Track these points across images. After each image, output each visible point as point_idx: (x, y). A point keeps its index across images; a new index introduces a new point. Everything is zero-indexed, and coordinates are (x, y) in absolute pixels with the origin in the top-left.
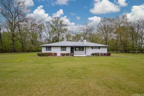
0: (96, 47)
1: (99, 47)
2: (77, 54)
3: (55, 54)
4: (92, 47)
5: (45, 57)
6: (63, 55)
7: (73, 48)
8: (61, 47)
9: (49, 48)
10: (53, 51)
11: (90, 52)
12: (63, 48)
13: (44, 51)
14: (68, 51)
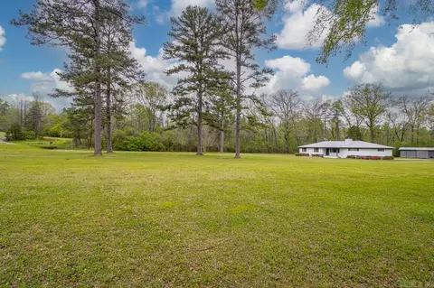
0: (354, 148)
1: (358, 149)
2: (333, 155)
3: (308, 155)
5: (300, 157)
7: (328, 150)
8: (315, 148)
9: (305, 149)
10: (308, 152)
11: (346, 154)
13: (301, 151)
14: (321, 152)
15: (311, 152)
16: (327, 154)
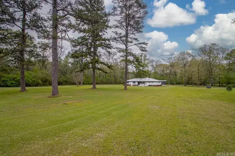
0: (151, 82)
1: (153, 82)
2: (141, 85)
3: (130, 85)
4: (149, 82)
7: (139, 83)
9: (128, 82)
11: (148, 84)
12: (134, 82)
14: (136, 83)
15: (132, 84)
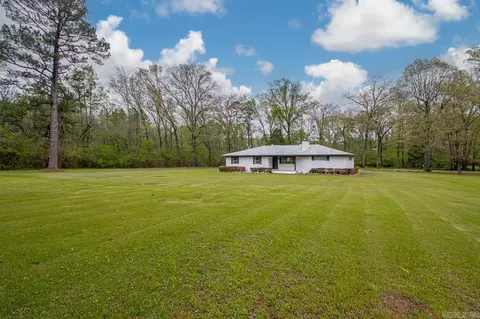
0: (321, 157)
1: (328, 157)
2: (285, 169)
3: (243, 169)
4: (313, 157)
5: (229, 173)
6: (254, 170)
7: (276, 160)
8: (254, 157)
9: (235, 159)
10: (242, 163)
11: (309, 165)
12: (258, 159)
13: (229, 163)
14: (266, 163)
15: (248, 164)
16: (275, 166)
